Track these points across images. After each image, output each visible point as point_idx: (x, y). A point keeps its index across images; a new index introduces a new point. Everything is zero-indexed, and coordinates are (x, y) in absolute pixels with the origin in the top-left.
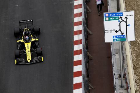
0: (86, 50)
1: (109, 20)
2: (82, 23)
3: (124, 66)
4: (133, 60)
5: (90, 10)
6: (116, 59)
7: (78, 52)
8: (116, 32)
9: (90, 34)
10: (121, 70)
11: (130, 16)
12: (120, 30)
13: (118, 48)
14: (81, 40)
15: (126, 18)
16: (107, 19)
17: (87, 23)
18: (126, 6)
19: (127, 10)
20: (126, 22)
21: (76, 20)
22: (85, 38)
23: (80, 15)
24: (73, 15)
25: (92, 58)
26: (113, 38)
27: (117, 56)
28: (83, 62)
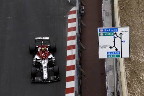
0: (80, 66)
1: (104, 35)
2: (76, 38)
3: (117, 84)
4: (127, 77)
5: (84, 25)
6: (109, 76)
7: (71, 68)
8: (111, 48)
9: (84, 50)
10: (114, 87)
11: (125, 31)
12: (114, 46)
13: (112, 64)
14: (74, 55)
15: (121, 34)
16: (102, 34)
17: (81, 38)
18: (121, 22)
19: (122, 26)
20: (121, 38)
21: (70, 34)
22: (79, 53)
23: (74, 29)
24: (67, 29)
25: (86, 74)
26: (108, 54)
27: (111, 73)
28: (76, 78)
